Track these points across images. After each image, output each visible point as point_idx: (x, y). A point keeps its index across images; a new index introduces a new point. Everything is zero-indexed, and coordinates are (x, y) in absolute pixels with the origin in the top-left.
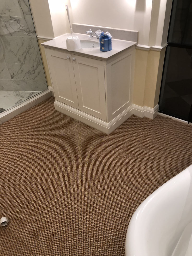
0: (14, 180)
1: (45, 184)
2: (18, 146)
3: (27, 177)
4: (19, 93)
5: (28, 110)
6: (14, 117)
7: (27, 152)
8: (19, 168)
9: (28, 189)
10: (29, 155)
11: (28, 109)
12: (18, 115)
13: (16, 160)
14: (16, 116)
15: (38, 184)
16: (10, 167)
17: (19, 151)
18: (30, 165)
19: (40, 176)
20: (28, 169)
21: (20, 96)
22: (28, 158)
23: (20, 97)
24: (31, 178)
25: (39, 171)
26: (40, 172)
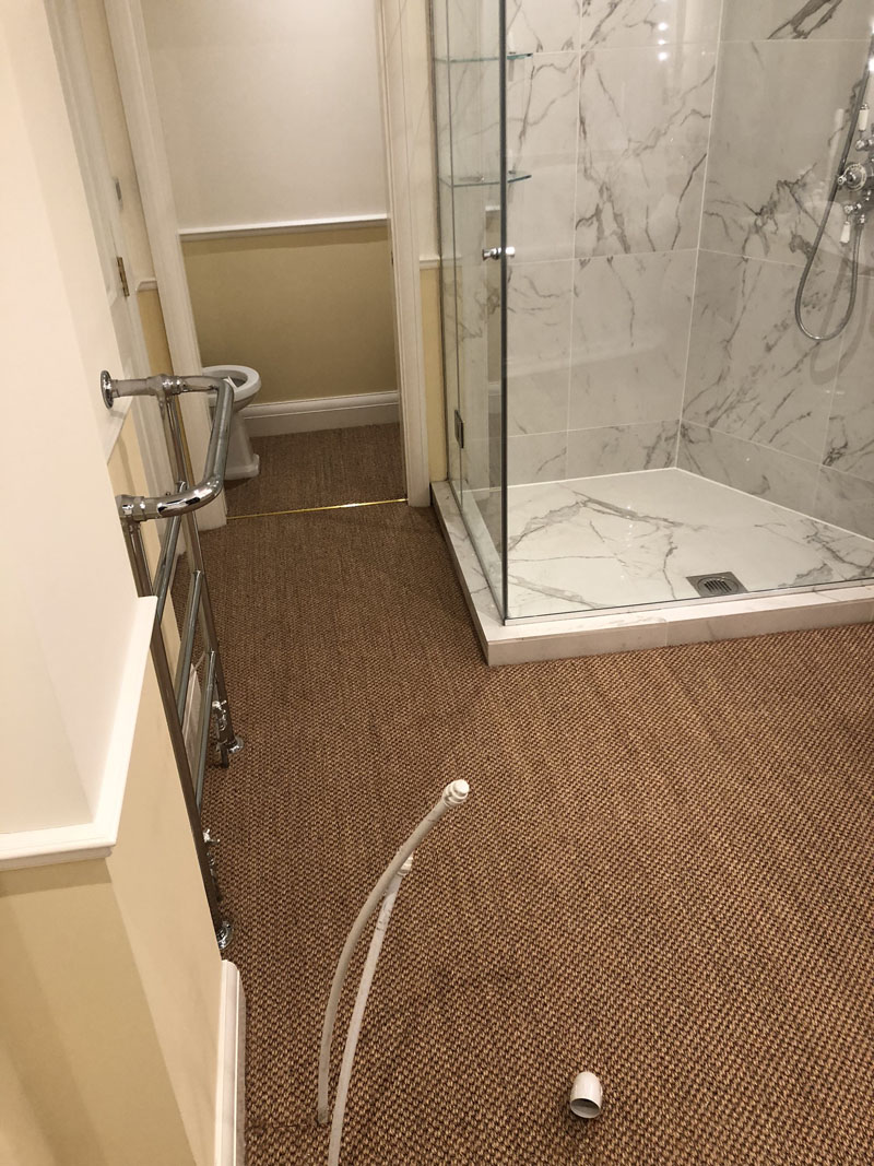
0: (678, 925)
1: (817, 1044)
2: (746, 780)
3: (741, 950)
4: (828, 533)
5: (844, 627)
6: (768, 632)
7: (777, 831)
8: (718, 886)
9: (727, 1014)
10: (783, 847)
11: (846, 626)
12: (790, 633)
13: (715, 837)
14: (779, 634)
15: (782, 1019)
16: (683, 854)
17: (741, 804)
18: (771, 897)
19: (804, 986)
20: (758, 917)
21: (828, 549)
22: (774, 862)
23: (828, 554)
24: (757, 965)
25: (809, 962)
26: (813, 968)
